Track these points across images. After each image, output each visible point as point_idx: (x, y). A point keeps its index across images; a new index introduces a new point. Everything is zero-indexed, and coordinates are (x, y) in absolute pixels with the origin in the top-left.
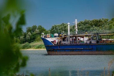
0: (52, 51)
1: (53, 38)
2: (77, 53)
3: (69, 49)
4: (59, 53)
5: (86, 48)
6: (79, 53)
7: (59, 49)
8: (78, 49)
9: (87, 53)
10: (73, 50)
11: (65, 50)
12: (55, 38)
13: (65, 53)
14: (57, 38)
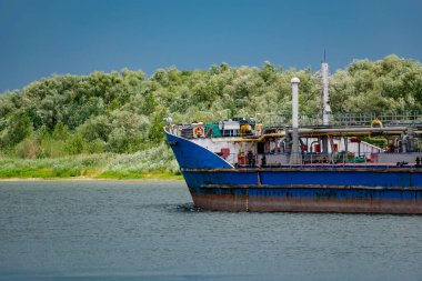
0: (224, 194)
1: (220, 139)
2: (349, 205)
3: (312, 186)
4: (257, 203)
5: (397, 188)
6: (360, 205)
7: (260, 185)
8: (357, 189)
9: (400, 207)
10: (331, 194)
11: (288, 193)
12: (227, 139)
13: (287, 204)
14: (234, 139)
